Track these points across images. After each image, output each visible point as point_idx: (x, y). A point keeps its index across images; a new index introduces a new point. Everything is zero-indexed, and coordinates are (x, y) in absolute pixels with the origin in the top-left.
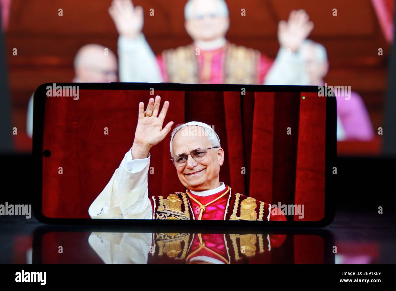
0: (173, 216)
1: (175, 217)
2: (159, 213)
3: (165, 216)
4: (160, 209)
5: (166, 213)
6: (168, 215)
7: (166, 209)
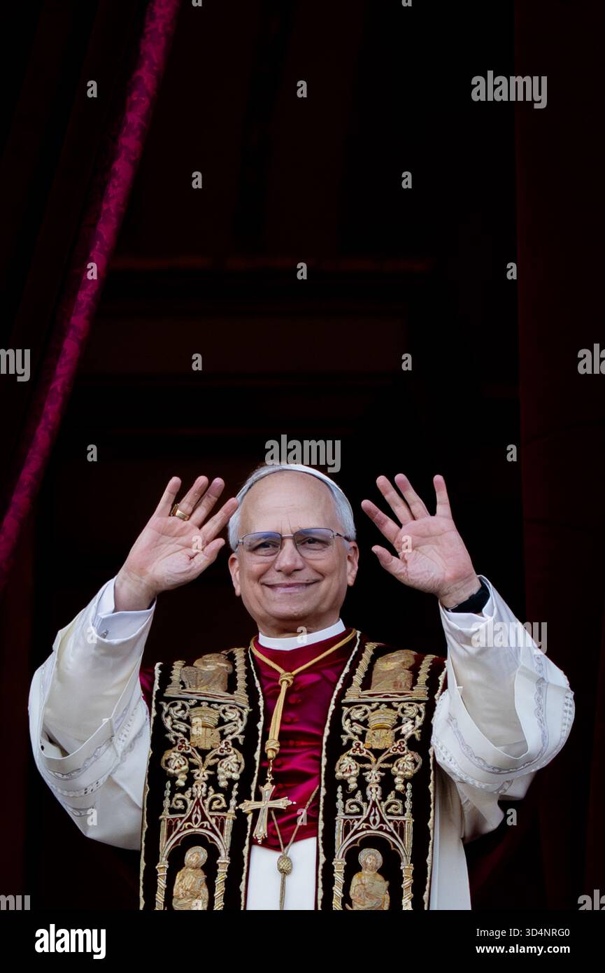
0: (204, 704)
1: (209, 706)
2: (168, 700)
3: (184, 708)
4: (171, 692)
5: (187, 700)
6: (193, 703)
7: (188, 690)
